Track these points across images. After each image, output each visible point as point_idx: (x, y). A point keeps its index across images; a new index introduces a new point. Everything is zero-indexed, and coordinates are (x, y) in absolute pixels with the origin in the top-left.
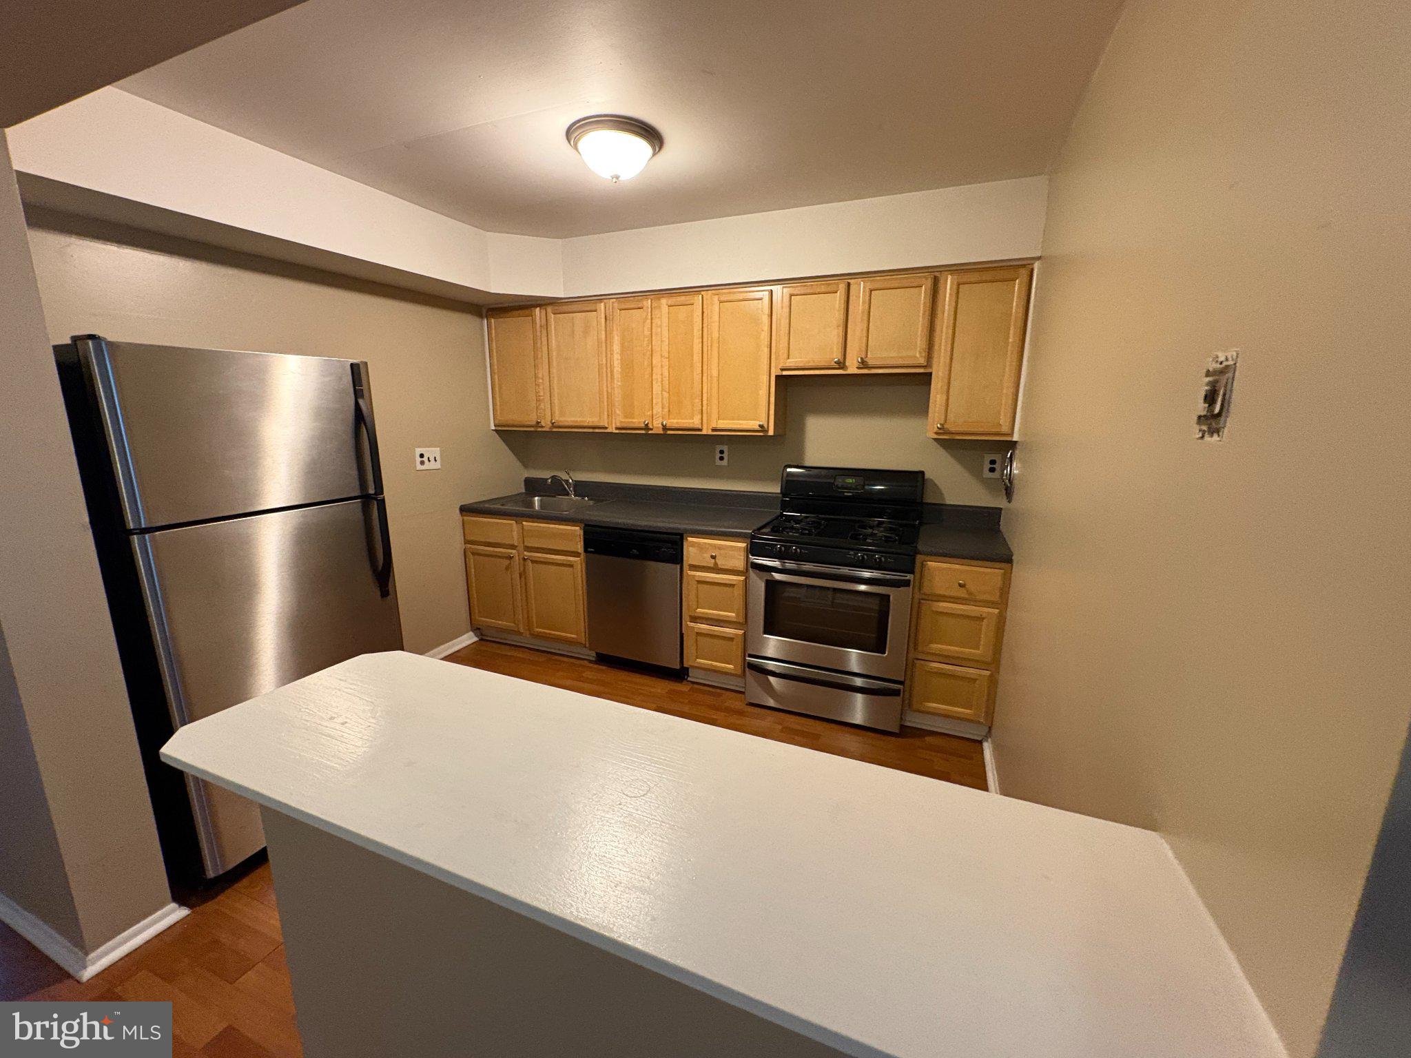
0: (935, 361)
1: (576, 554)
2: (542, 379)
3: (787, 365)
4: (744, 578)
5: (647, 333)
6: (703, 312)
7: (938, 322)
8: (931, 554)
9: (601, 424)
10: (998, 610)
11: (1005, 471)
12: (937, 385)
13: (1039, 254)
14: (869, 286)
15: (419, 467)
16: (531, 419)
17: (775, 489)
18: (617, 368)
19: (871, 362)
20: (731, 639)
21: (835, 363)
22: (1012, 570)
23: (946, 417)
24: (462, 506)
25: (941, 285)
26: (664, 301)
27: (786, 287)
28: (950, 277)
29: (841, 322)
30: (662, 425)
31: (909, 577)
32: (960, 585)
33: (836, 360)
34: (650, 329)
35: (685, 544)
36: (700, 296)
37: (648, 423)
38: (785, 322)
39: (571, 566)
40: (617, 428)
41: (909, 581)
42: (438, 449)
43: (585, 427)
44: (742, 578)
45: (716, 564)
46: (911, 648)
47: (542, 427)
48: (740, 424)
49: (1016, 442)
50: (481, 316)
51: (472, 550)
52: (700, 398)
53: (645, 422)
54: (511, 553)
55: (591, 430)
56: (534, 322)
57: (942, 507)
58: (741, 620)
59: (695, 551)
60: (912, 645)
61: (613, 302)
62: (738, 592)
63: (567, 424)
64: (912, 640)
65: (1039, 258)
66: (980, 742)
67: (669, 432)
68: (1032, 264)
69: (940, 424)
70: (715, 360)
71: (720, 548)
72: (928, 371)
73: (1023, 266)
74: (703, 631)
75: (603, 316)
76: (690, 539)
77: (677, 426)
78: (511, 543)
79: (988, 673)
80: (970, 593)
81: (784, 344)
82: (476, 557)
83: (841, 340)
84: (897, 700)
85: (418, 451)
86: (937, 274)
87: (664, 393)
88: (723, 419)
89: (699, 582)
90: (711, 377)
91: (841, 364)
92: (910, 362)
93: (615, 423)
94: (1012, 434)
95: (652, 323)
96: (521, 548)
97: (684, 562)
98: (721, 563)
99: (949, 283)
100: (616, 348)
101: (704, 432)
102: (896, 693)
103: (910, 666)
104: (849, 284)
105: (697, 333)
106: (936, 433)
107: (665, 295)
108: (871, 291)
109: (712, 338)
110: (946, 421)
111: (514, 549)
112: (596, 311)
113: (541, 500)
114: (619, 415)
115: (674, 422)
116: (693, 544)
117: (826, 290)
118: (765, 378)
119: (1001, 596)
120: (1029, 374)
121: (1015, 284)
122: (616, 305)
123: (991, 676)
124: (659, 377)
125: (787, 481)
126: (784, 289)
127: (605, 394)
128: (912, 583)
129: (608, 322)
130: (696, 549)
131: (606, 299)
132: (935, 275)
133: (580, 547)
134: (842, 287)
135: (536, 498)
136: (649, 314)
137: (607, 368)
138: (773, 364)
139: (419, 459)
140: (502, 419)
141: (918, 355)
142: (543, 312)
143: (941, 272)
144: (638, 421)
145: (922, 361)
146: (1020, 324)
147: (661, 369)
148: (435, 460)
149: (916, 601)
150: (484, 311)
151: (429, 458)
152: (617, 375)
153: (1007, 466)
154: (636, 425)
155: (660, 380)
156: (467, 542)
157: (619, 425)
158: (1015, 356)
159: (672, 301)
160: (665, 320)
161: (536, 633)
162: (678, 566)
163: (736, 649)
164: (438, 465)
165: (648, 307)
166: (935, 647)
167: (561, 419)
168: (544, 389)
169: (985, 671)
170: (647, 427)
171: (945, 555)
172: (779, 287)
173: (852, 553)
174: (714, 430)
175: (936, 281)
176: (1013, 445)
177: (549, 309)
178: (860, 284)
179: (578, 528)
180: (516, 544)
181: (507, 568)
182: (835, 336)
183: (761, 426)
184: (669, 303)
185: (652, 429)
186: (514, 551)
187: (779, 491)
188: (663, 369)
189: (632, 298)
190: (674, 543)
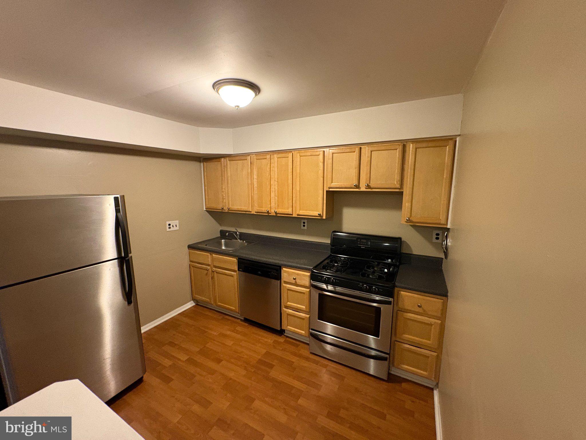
0: (405, 187)
1: (234, 271)
2: (225, 189)
3: (331, 186)
4: (309, 290)
5: (268, 170)
6: (293, 161)
7: (406, 167)
8: (403, 288)
9: (248, 210)
10: (440, 321)
11: (444, 243)
12: (406, 198)
13: (459, 134)
14: (371, 149)
15: (168, 230)
16: (220, 207)
17: (328, 241)
18: (256, 185)
19: (372, 186)
20: (303, 319)
21: (354, 186)
22: (448, 300)
23: (411, 213)
24: (188, 245)
25: (407, 149)
26: (275, 156)
27: (330, 149)
28: (411, 145)
29: (357, 166)
30: (275, 212)
31: (391, 299)
32: (419, 306)
33: (354, 184)
34: (270, 168)
35: (282, 271)
36: (292, 153)
37: (268, 211)
38: (330, 165)
39: (233, 276)
40: (255, 212)
41: (391, 302)
42: (178, 221)
43: (242, 211)
44: (308, 290)
45: (296, 282)
46: (393, 335)
47: (225, 210)
48: (310, 213)
49: (449, 229)
50: (200, 162)
51: (193, 265)
52: (292, 200)
53: (267, 210)
54: (208, 268)
55: (245, 213)
56: (221, 164)
57: (411, 255)
58: (308, 310)
59: (287, 275)
60: (393, 332)
61: (254, 156)
62: (306, 297)
63: (233, 209)
64: (393, 331)
65: (459, 135)
66: (432, 389)
67: (278, 215)
68: (456, 138)
69: (408, 218)
70: (298, 183)
71: (298, 274)
72: (402, 191)
73: (451, 139)
74: (290, 313)
75: (250, 162)
76: (284, 269)
77: (281, 212)
78: (208, 263)
79: (435, 354)
80: (424, 311)
81: (330, 176)
82: (194, 268)
83: (357, 174)
84: (386, 363)
85: (168, 223)
86: (405, 143)
87: (276, 197)
88: (302, 210)
89: (288, 290)
90: (296, 190)
91: (357, 186)
92: (393, 186)
93: (255, 210)
94: (447, 224)
95: (270, 165)
96: (212, 266)
97: (282, 280)
98: (298, 281)
99: (411, 147)
100: (255, 177)
101: (294, 216)
102: (385, 359)
103: (392, 345)
104: (361, 148)
105: (290, 170)
106: (406, 222)
107: (276, 153)
108: (372, 151)
109: (296, 173)
110: (411, 216)
111: (209, 266)
112: (246, 160)
113: (225, 241)
114: (256, 206)
115: (280, 210)
116: (286, 272)
117: (350, 151)
118: (321, 192)
119: (442, 314)
120: (456, 194)
121: (446, 149)
122: (255, 157)
123: (438, 356)
124: (274, 189)
125: (333, 238)
126: (330, 150)
127: (250, 196)
128: (392, 303)
129: (252, 165)
130: (287, 273)
131: (251, 154)
132: (404, 144)
133: (236, 268)
134: (357, 150)
135: (223, 240)
136: (269, 162)
137: (251, 185)
138: (325, 185)
139: (168, 226)
140: (208, 206)
141: (396, 183)
142: (225, 160)
143: (407, 142)
144: (264, 209)
145: (398, 186)
146: (449, 168)
147: (275, 187)
148: (176, 226)
149: (395, 311)
150: (202, 160)
151: (173, 225)
152: (255, 189)
153: (445, 240)
154: (264, 211)
155: (274, 191)
156: (191, 261)
157: (256, 211)
158: (448, 185)
159: (280, 155)
160: (276, 164)
161: (218, 305)
162: (279, 281)
163: (306, 324)
164: (177, 228)
165: (269, 158)
166: (407, 336)
167: (233, 207)
168: (225, 193)
169: (434, 353)
170: (268, 212)
171: (410, 289)
172: (328, 149)
173: (361, 284)
174: (298, 215)
175: (404, 146)
176: (448, 230)
177: (227, 159)
178: (366, 148)
179: (235, 259)
180: (210, 264)
181: (207, 274)
182: (354, 172)
183: (319, 215)
184: (278, 157)
185: (271, 213)
186: (209, 267)
187: (330, 243)
188: (275, 186)
189: (262, 154)
190: (277, 270)
